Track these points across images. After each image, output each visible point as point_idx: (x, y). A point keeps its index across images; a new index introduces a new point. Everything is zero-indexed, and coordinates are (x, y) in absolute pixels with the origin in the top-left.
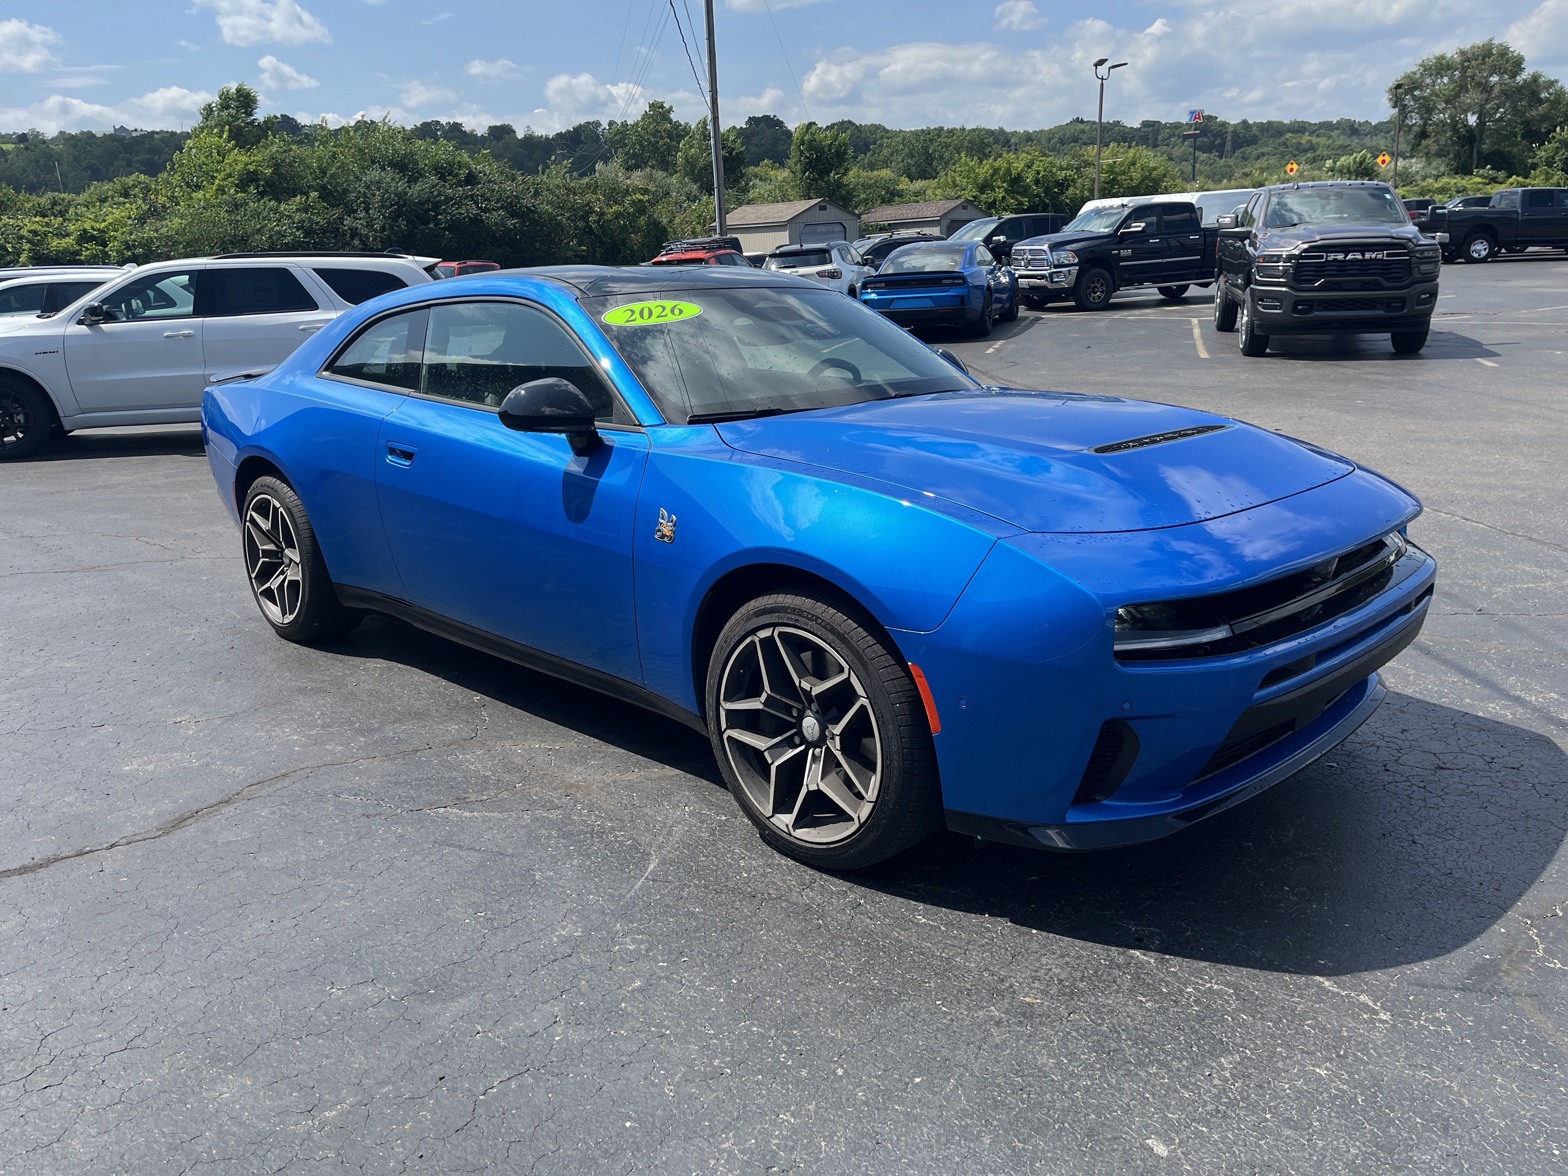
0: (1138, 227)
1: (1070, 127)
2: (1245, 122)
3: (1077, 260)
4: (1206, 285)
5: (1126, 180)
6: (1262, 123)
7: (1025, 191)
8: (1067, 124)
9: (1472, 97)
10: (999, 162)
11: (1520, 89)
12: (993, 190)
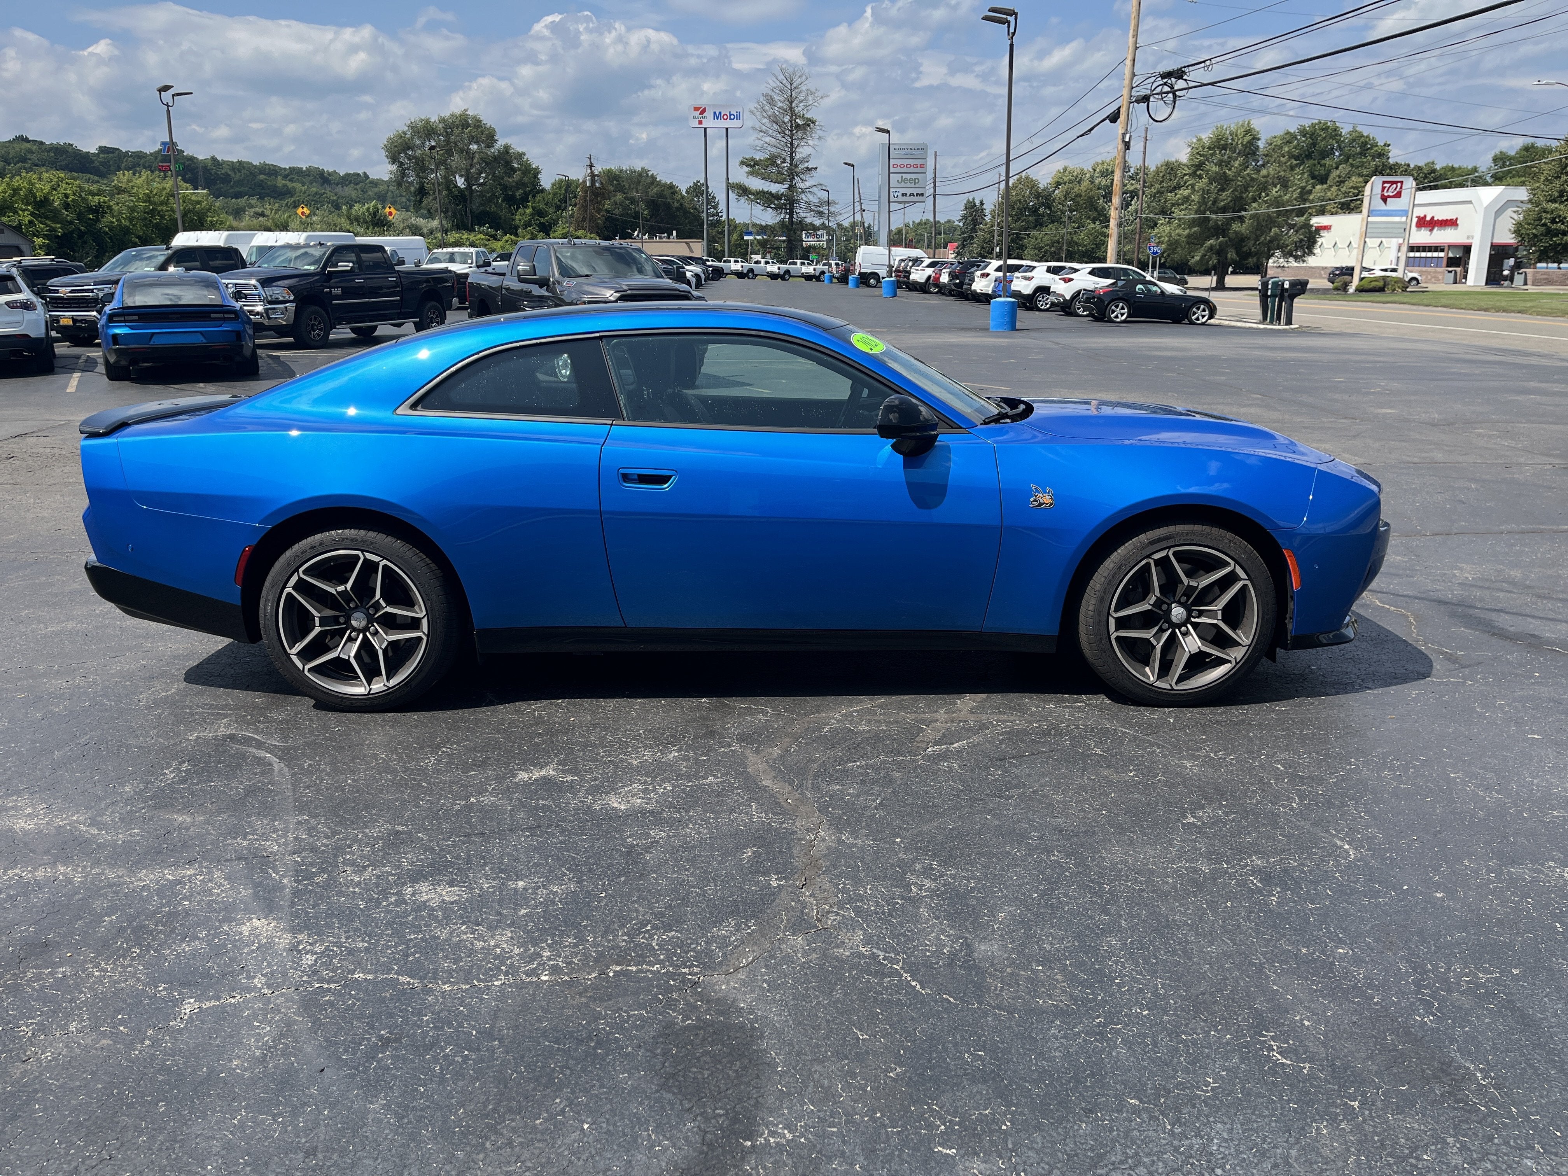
0: (345, 266)
1: (15, 145)
2: (214, 159)
3: (292, 298)
4: (399, 325)
5: (167, 211)
6: (233, 162)
7: (55, 216)
8: (10, 141)
9: (456, 160)
10: (17, 182)
11: (495, 158)
12: (15, 212)
